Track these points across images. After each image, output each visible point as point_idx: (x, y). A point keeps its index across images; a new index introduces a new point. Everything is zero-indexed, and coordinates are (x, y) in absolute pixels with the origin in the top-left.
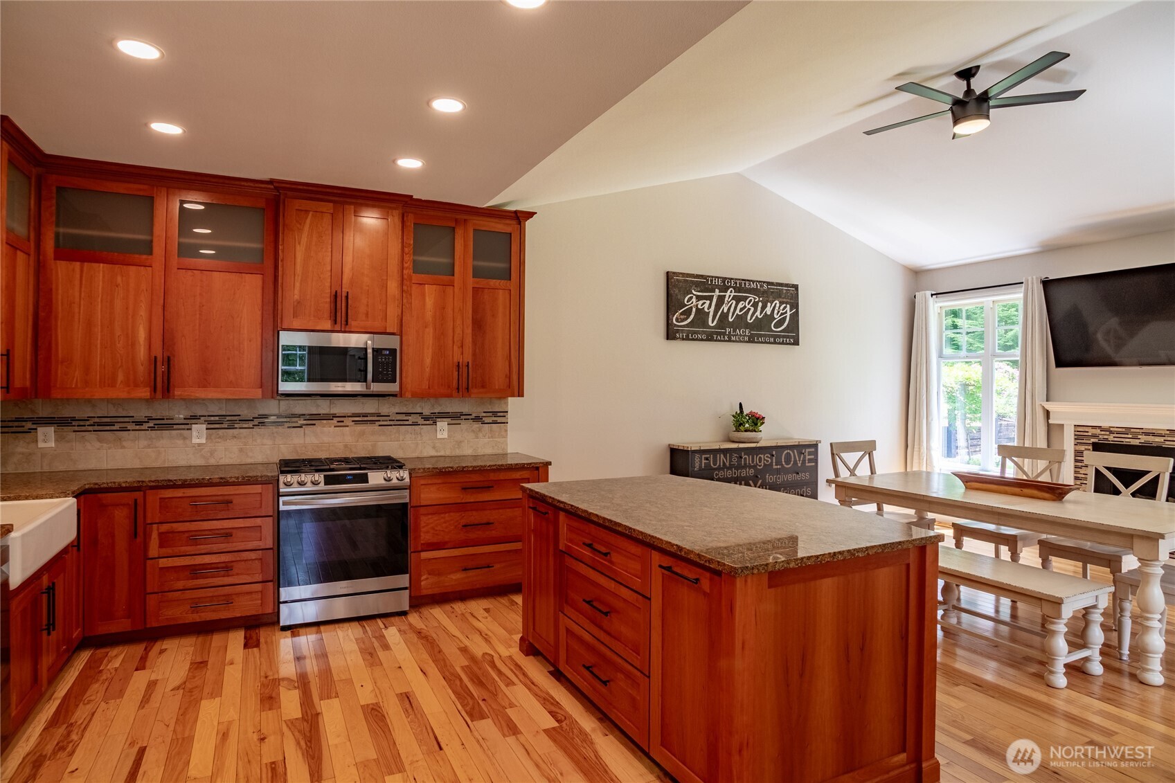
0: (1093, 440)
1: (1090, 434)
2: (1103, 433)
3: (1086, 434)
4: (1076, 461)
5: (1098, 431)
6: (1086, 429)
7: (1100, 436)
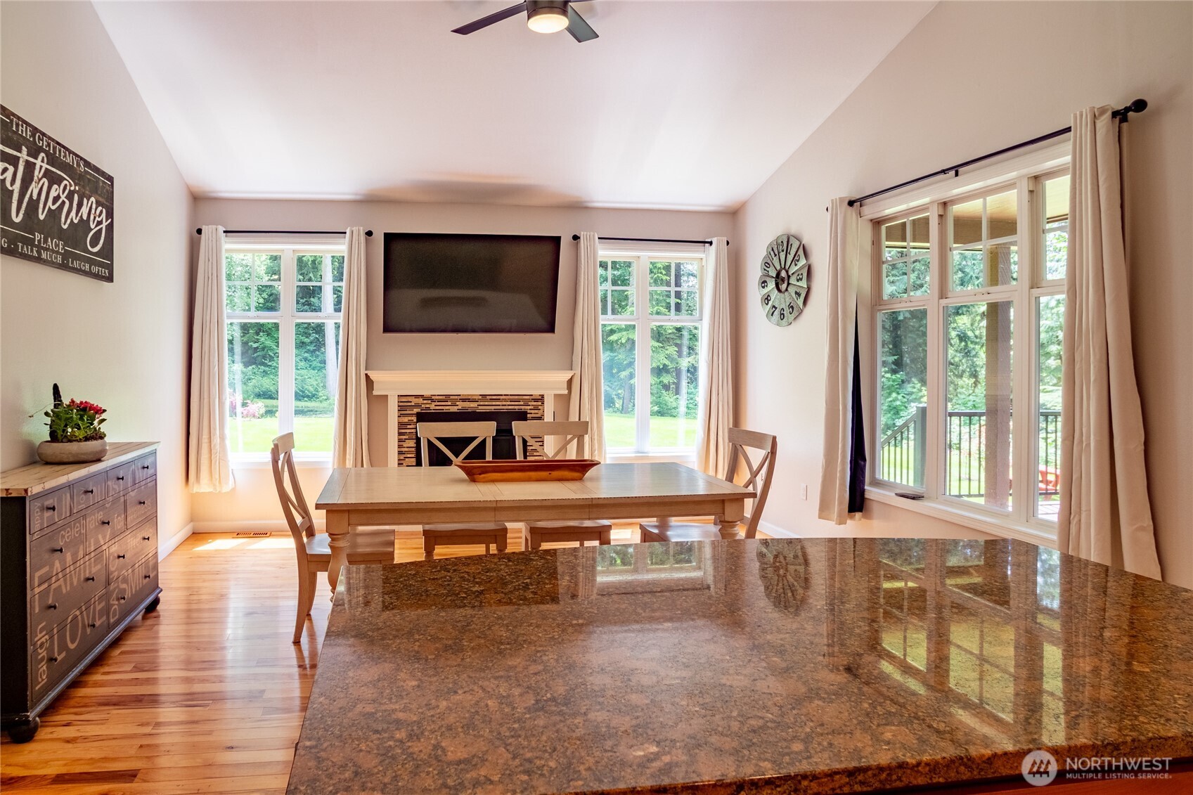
0: (416, 410)
1: (413, 404)
2: (425, 402)
3: (409, 404)
4: (400, 434)
5: (420, 401)
6: (410, 399)
7: (423, 406)
